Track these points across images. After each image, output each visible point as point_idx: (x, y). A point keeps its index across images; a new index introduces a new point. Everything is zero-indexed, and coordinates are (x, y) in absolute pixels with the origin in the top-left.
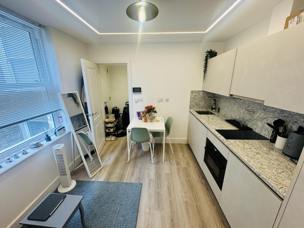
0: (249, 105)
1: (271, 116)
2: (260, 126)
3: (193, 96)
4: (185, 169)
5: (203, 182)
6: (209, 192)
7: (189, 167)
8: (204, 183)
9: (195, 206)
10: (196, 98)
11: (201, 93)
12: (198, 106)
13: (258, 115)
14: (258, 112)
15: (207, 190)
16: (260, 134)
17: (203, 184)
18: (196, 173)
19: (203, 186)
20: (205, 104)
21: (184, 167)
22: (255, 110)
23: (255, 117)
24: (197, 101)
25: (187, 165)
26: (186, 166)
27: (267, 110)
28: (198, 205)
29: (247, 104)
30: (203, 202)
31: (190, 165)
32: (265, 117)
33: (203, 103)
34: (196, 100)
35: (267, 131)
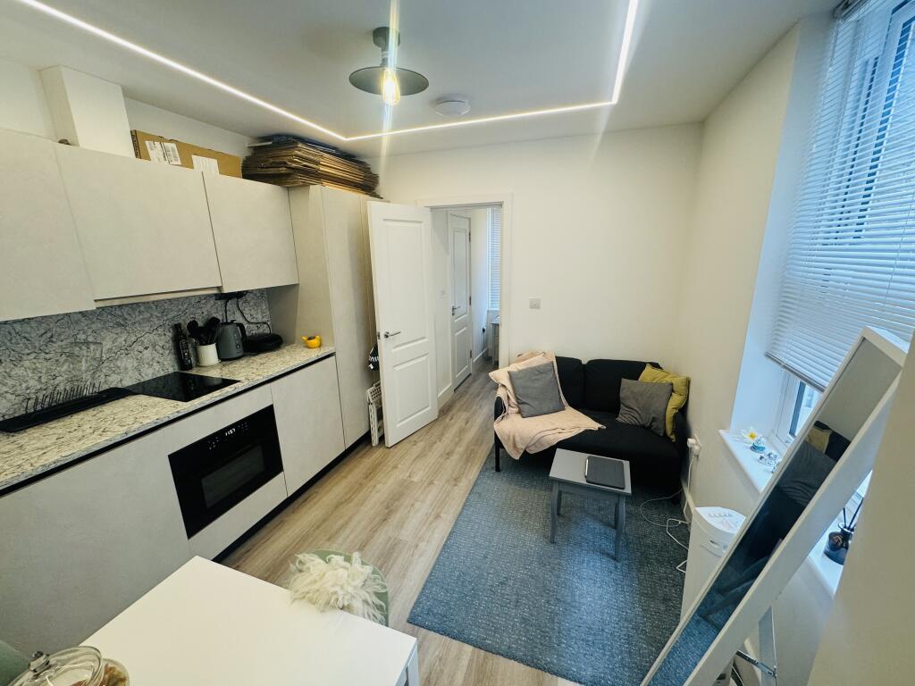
14: (103, 339)
22: (90, 339)
27: (129, 322)
29: (33, 336)
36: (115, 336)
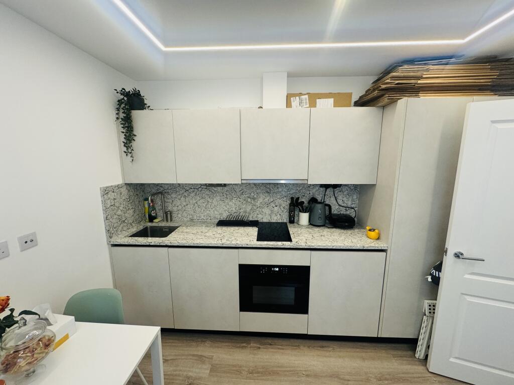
0: (242, 191)
1: (279, 197)
2: (267, 213)
3: (109, 201)
4: (214, 370)
5: (255, 345)
6: (275, 345)
7: (211, 358)
8: (258, 346)
9: (307, 379)
10: (117, 204)
11: (124, 190)
12: (125, 224)
13: (261, 201)
14: (260, 197)
15: (272, 346)
16: (271, 221)
17: (259, 348)
18: (232, 350)
19: (264, 348)
20: (135, 215)
21: (208, 371)
22: (255, 196)
23: (258, 204)
24: (119, 212)
25: (203, 362)
26: (207, 366)
27: (272, 192)
28: (304, 373)
29: (238, 190)
30: (296, 362)
31: (206, 354)
32: (272, 200)
33: (131, 211)
34: (117, 211)
35: (278, 215)
36: (264, 197)
